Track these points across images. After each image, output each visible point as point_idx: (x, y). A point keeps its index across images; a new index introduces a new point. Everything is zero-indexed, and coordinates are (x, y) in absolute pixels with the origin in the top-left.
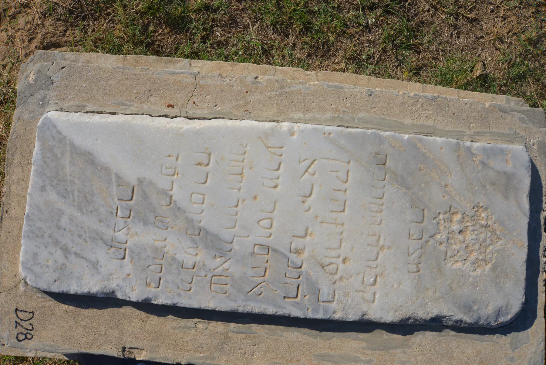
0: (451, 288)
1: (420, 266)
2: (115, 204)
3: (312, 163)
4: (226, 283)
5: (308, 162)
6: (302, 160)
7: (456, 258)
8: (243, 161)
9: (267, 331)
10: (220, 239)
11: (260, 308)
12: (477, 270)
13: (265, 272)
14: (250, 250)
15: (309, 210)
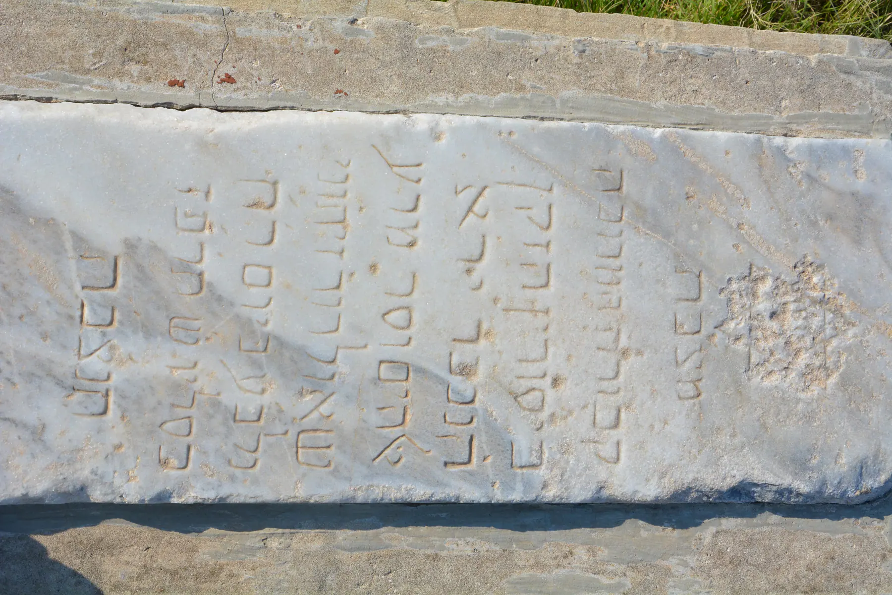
0: (764, 426)
1: (700, 384)
2: (77, 297)
3: (480, 194)
4: (328, 445)
5: (473, 192)
6: (459, 188)
7: (769, 366)
8: (344, 195)
9: (411, 539)
10: (309, 356)
11: (399, 489)
12: (811, 388)
13: (404, 415)
14: (371, 373)
15: (480, 286)
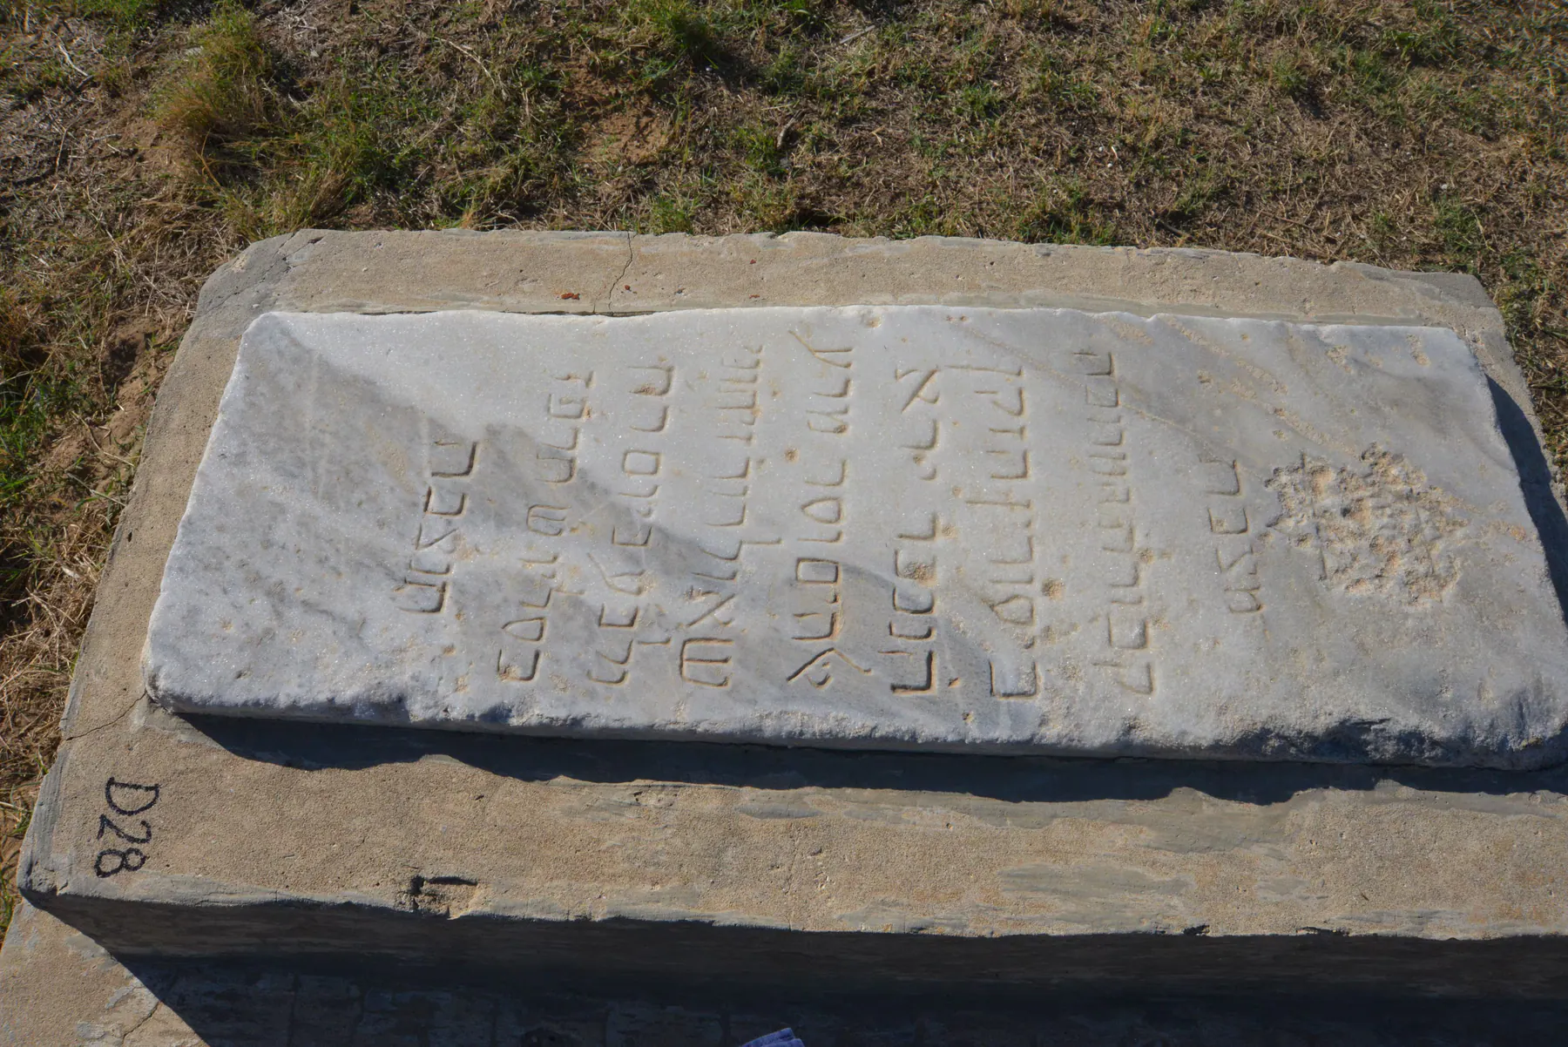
0: (1362, 646)
1: (1257, 593)
2: (425, 483)
3: (927, 378)
4: (724, 657)
5: (916, 377)
6: (900, 371)
7: (1353, 574)
8: (755, 380)
9: (851, 806)
10: (703, 551)
11: (825, 718)
12: (1421, 600)
13: (832, 624)
14: (786, 571)
15: (932, 476)
